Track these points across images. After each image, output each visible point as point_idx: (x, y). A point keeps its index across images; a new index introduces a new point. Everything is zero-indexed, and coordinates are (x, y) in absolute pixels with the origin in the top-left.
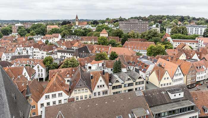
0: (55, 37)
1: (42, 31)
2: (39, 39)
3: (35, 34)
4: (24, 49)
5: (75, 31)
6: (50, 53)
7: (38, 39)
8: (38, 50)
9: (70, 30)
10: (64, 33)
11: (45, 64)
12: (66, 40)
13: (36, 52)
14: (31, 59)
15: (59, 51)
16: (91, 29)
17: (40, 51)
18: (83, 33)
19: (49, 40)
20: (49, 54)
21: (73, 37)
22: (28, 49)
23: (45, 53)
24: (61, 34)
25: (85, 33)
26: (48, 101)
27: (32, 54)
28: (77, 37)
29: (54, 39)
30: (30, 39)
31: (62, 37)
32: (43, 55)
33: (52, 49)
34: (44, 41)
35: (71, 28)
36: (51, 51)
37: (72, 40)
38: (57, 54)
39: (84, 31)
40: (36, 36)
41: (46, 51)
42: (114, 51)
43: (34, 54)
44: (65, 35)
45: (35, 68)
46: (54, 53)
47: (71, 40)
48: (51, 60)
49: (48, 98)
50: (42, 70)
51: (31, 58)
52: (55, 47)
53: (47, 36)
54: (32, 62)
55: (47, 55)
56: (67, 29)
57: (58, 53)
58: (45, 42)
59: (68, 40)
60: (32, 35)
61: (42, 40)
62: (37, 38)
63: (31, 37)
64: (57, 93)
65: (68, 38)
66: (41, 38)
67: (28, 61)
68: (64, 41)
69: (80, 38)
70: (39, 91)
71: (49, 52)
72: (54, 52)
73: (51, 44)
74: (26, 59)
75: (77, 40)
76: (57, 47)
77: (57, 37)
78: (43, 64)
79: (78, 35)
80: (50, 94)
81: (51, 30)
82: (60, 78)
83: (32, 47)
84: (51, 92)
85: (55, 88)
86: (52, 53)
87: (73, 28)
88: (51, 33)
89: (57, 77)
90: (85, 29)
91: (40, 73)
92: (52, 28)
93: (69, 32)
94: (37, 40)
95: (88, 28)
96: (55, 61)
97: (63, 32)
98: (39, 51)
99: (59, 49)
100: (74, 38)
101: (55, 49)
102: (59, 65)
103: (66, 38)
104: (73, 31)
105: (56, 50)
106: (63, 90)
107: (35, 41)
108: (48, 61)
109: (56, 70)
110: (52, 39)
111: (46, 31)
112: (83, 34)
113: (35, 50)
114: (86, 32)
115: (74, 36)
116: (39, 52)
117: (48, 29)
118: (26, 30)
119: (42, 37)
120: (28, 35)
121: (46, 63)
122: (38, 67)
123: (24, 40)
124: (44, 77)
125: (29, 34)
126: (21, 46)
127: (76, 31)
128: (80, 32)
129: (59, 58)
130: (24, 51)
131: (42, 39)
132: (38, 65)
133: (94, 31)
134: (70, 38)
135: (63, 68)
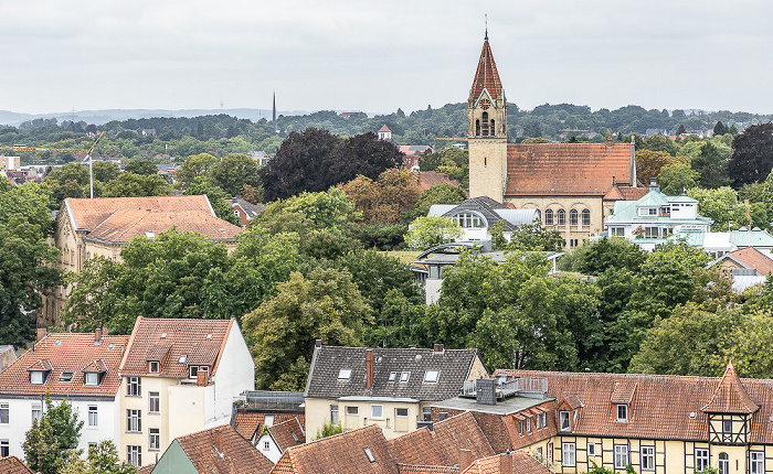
0: (160, 365)
5: (451, 288)
9: (384, 269)
10: (294, 313)
12: (316, 415)
16: (698, 258)
18: (574, 318)
19: (80, 409)
21: (432, 376)
24: (248, 331)
25: (608, 315)
28: (477, 370)
29: (155, 406)
31: (270, 373)
34: (12, 427)
35: (396, 242)
37: (410, 424)
39: (584, 287)
44: (305, 348)
47: (393, 421)
53: (60, 345)
56: (333, 252)
58: (32, 438)
59: (350, 423)
65: (354, 386)
68: (292, 432)
69: (533, 389)
75: (481, 420)
77: (200, 372)
79: (494, 353)
81: (110, 271)
87: (435, 244)
88: (108, 312)
90: (600, 258)
92: (128, 238)
93: (362, 305)
95: (647, 246)
97: (286, 293)
100: (442, 392)
103: (326, 392)
104: (433, 290)
110: (123, 401)
111: (53, 279)
112: (578, 328)
114: (615, 299)
115: (435, 364)
117: (70, 242)
127: (474, 279)
128: (536, 297)
133: (742, 284)
134: (378, 385)
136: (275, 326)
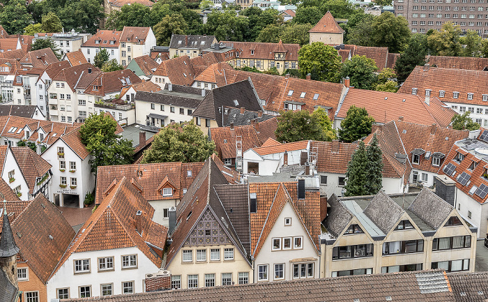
0: (131, 39)
1: (86, 16)
2: (73, 47)
3: (60, 24)
4: (15, 83)
5: (210, 20)
6: (110, 101)
7: (70, 45)
8: (67, 89)
9: (192, 14)
10: (167, 26)
11: (84, 141)
12: (172, 53)
13: (59, 97)
14: (36, 123)
15: (142, 96)
16: (276, 12)
17: (74, 91)
18: (242, 28)
19: (109, 51)
20: (106, 107)
21: (203, 43)
22: (32, 80)
23: (91, 99)
24: (152, 28)
25: (251, 27)
26: (84, 280)
27: (42, 103)
28: (215, 41)
29: (129, 50)
30: (42, 45)
31: (160, 42)
32: (82, 108)
33: (119, 87)
34: (91, 55)
35: (197, 7)
36: (114, 95)
37: (197, 55)
38: (134, 107)
39: (244, 19)
40: (62, 34)
41: (95, 94)
42: (359, 106)
43: (51, 101)
44: (170, 35)
45: (51, 156)
46: (123, 103)
47: (192, 54)
48: (109, 130)
49: (83, 271)
50: (73, 165)
51: (39, 117)
52: (128, 80)
53: (103, 33)
54: (40, 131)
55: (98, 109)
56: (179, 9)
57: (139, 104)
58: (96, 58)
59: (181, 55)
60: (50, 28)
61: (84, 50)
62: (65, 43)
63: (45, 36)
64: (117, 255)
65: (182, 45)
66: (79, 43)
67: (27, 129)
68: (166, 57)
69: (229, 46)
70: (54, 242)
71: (107, 97)
72: (124, 98)
73: (115, 68)
74: (20, 120)
75: (215, 54)
76: (135, 80)
77: (141, 41)
78: (78, 143)
79: (220, 36)
80: (94, 257)
81: (118, 14)
82: (133, 200)
83: (45, 76)
84: (94, 249)
85: (110, 234)
86: (118, 101)
87: (208, 8)
88: (118, 25)
89: (121, 196)
90: (251, 12)
91: (68, 176)
92: (123, 5)
93: (185, 24)
94: (65, 49)
95: (263, 9)
96: (124, 135)
97: (165, 20)
98: (71, 92)
99: (143, 88)
100: (205, 47)
101: (128, 87)
102: (139, 149)
103: (175, 47)
104: (205, 20)
105: (131, 91)
106: (141, 245)
107: (59, 53)
108: (96, 132)
109: (123, 169)
110: (120, 48)
111: (102, 16)
112: (243, 31)
113: (54, 88)
114: (253, 23)
115: (204, 39)
116: (69, 97)
117: (108, 6)
118: (30, 10)
119: (85, 37)
120: (36, 29)
121: (91, 139)
122: (61, 153)
123: (19, 47)
124: (81, 191)
125: (39, 25)
126: (7, 69)
127: (216, 17)
128: (232, 22)
129: (144, 122)
130: (15, 89)
131: (83, 45)
132: (60, 144)
133: (286, 19)
134: (189, 45)
135: (150, 160)
136: (161, 29)
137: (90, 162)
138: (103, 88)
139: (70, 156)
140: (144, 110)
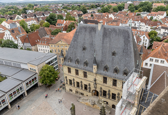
0: (160, 14)
1: (148, 9)
3: (142, 10)
4: (133, 22)
6: (154, 28)
7: (144, 15)
11: (149, 35)
13: (142, 26)
14: (138, 31)
15: (162, 28)
17: (146, 25)
19: (153, 17)
20: (153, 29)
22: (137, 22)
23: (149, 27)
24: (166, 12)
27: (138, 27)
29: (159, 17)
30: (138, 15)
31: (167, 15)
32: (147, 29)
33: (157, 25)
34: (149, 17)
36: (155, 27)
38: (160, 30)
40: (143, 13)
41: (151, 26)
43: (140, 27)
45: (142, 38)
46: (157, 29)
48: (156, 34)
50: (146, 40)
51: (138, 29)
52: (159, 23)
53: (152, 13)
54: (139, 32)
55: (151, 30)
58: (150, 18)
60: (140, 11)
61: (147, 16)
62: (143, 14)
63: (139, 13)
66: (146, 14)
67: (136, 32)
70: (145, 54)
71: (154, 27)
72: (158, 28)
73: (156, 20)
74: (134, 30)
76: (161, 24)
77: (162, 15)
80: (154, 59)
81: (156, 8)
83: (140, 21)
86: (156, 28)
88: (156, 11)
89: (162, 48)
91: (145, 42)
92: (158, 6)
94: (143, 16)
96: (159, 36)
98: (145, 25)
99: (163, 26)
101: (159, 25)
102: (162, 39)
105: (160, 26)
107: (142, 17)
108: (152, 34)
109: (159, 43)
110: (156, 16)
111: (152, 8)
113: (141, 24)
116: (144, 26)
117: (153, 6)
118: (135, 7)
119: (148, 13)
120: (137, 11)
121: (151, 36)
122: (144, 38)
123: (133, 15)
124: (147, 46)
125: (137, 10)
126: (131, 19)
129: (162, 34)
131: (147, 15)
132: (144, 35)
135: (166, 42)
137: (150, 40)
138: (153, 25)
139: (146, 38)
140: (163, 31)
